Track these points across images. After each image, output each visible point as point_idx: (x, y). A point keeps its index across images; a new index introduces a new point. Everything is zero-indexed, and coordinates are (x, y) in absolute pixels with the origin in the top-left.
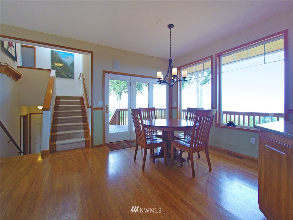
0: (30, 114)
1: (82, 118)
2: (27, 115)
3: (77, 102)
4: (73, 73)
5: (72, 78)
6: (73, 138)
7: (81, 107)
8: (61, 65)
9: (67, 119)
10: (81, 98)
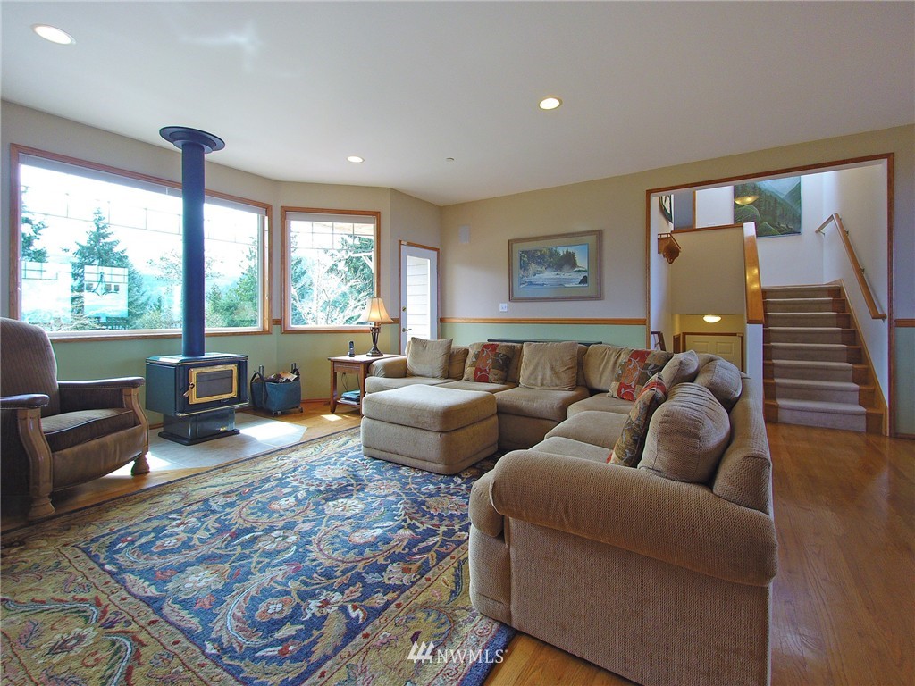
0: (685, 334)
1: (847, 350)
2: (679, 336)
3: (822, 302)
4: (797, 219)
5: (795, 233)
6: (821, 399)
7: (837, 316)
8: (749, 200)
9: (796, 349)
10: (836, 293)
